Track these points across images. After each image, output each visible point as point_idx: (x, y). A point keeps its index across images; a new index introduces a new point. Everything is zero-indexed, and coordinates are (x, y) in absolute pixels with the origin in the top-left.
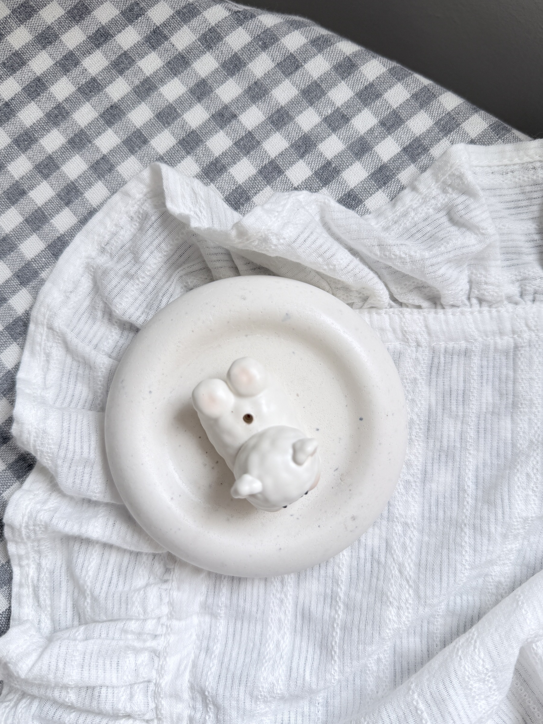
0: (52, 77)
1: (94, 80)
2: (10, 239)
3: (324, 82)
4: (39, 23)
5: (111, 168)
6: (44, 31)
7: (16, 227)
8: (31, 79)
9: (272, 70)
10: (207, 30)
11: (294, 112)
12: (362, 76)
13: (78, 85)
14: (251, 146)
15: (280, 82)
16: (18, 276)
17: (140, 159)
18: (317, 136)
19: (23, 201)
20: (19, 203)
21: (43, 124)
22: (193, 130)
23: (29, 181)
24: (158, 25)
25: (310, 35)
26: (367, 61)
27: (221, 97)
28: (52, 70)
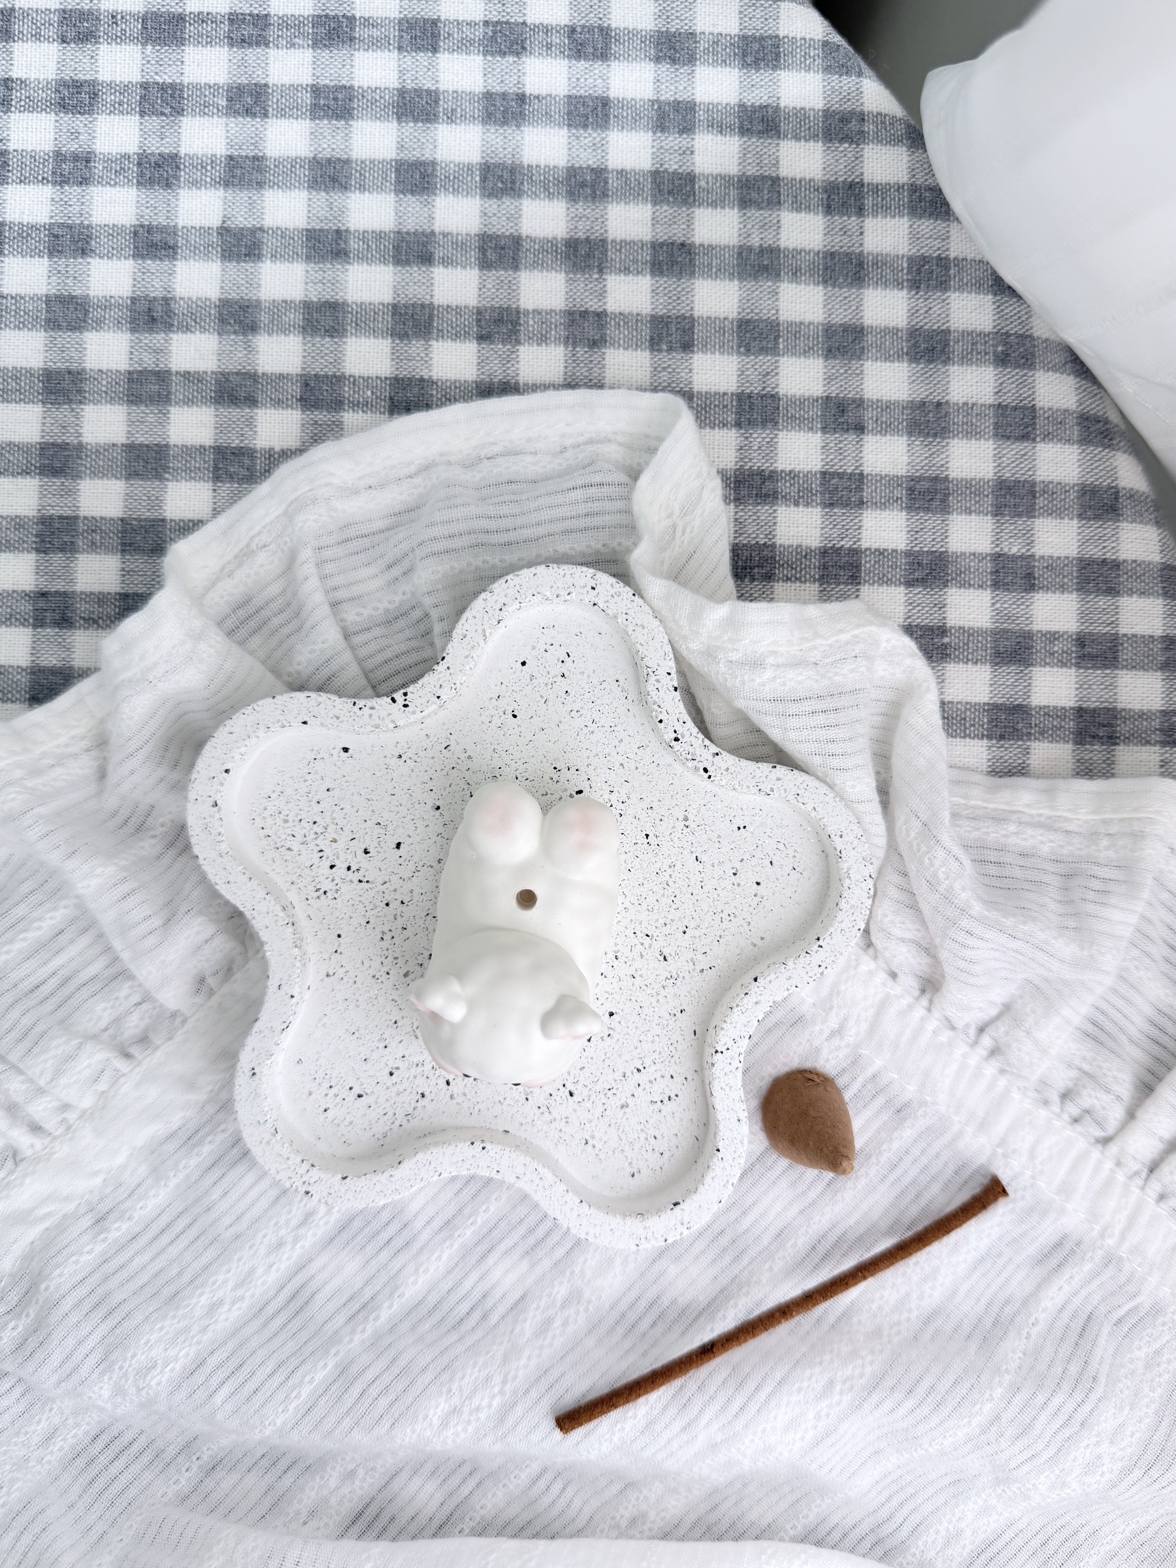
0: (630, 118)
1: (691, 178)
2: (344, 313)
3: (1046, 496)
4: (682, 15)
5: (597, 343)
6: (680, 34)
7: (370, 304)
8: (595, 91)
9: (982, 405)
10: (935, 255)
11: (958, 502)
12: (1113, 539)
13: (658, 166)
14: (844, 499)
15: (978, 436)
16: (307, 385)
17: (655, 368)
18: (961, 572)
19: (415, 272)
20: (407, 271)
21: (551, 179)
22: (777, 393)
23: (453, 248)
24: (866, 181)
25: (1087, 403)
26: (1141, 522)
27: (866, 379)
28: (640, 106)
